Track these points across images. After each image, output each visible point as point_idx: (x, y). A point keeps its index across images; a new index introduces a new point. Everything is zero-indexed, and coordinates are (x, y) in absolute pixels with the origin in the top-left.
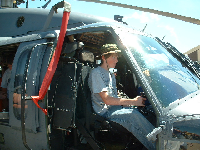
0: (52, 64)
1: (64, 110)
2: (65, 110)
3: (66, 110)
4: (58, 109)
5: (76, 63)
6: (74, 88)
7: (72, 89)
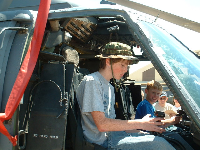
0: (26, 62)
1: (46, 136)
2: (49, 137)
3: (51, 137)
4: (35, 135)
5: (64, 63)
6: (64, 102)
7: (61, 103)
